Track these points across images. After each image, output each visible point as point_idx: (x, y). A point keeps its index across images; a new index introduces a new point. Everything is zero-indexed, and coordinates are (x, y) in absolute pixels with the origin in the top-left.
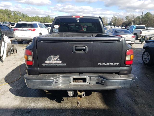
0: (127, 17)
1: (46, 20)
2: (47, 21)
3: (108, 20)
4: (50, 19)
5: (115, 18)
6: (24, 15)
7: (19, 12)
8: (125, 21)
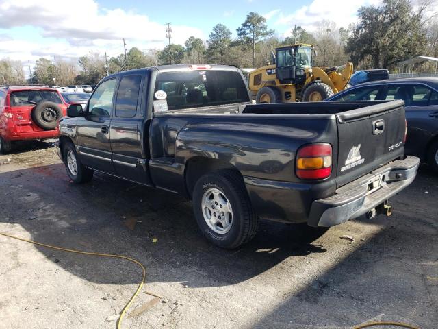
0: (83, 61)
3: (25, 69)
5: (46, 63)
8: (81, 72)
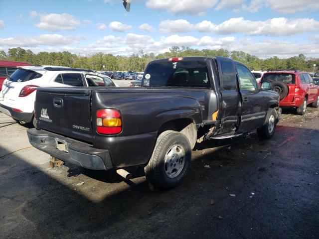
1: (292, 64)
2: (295, 66)
4: (303, 62)
6: (249, 58)
7: (242, 52)
